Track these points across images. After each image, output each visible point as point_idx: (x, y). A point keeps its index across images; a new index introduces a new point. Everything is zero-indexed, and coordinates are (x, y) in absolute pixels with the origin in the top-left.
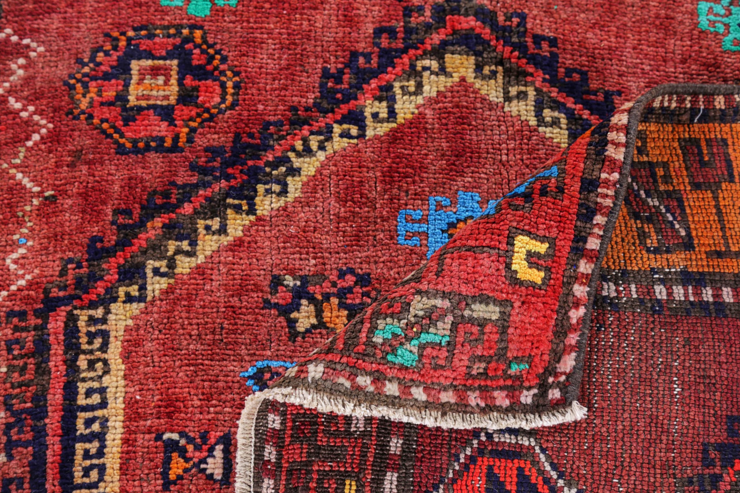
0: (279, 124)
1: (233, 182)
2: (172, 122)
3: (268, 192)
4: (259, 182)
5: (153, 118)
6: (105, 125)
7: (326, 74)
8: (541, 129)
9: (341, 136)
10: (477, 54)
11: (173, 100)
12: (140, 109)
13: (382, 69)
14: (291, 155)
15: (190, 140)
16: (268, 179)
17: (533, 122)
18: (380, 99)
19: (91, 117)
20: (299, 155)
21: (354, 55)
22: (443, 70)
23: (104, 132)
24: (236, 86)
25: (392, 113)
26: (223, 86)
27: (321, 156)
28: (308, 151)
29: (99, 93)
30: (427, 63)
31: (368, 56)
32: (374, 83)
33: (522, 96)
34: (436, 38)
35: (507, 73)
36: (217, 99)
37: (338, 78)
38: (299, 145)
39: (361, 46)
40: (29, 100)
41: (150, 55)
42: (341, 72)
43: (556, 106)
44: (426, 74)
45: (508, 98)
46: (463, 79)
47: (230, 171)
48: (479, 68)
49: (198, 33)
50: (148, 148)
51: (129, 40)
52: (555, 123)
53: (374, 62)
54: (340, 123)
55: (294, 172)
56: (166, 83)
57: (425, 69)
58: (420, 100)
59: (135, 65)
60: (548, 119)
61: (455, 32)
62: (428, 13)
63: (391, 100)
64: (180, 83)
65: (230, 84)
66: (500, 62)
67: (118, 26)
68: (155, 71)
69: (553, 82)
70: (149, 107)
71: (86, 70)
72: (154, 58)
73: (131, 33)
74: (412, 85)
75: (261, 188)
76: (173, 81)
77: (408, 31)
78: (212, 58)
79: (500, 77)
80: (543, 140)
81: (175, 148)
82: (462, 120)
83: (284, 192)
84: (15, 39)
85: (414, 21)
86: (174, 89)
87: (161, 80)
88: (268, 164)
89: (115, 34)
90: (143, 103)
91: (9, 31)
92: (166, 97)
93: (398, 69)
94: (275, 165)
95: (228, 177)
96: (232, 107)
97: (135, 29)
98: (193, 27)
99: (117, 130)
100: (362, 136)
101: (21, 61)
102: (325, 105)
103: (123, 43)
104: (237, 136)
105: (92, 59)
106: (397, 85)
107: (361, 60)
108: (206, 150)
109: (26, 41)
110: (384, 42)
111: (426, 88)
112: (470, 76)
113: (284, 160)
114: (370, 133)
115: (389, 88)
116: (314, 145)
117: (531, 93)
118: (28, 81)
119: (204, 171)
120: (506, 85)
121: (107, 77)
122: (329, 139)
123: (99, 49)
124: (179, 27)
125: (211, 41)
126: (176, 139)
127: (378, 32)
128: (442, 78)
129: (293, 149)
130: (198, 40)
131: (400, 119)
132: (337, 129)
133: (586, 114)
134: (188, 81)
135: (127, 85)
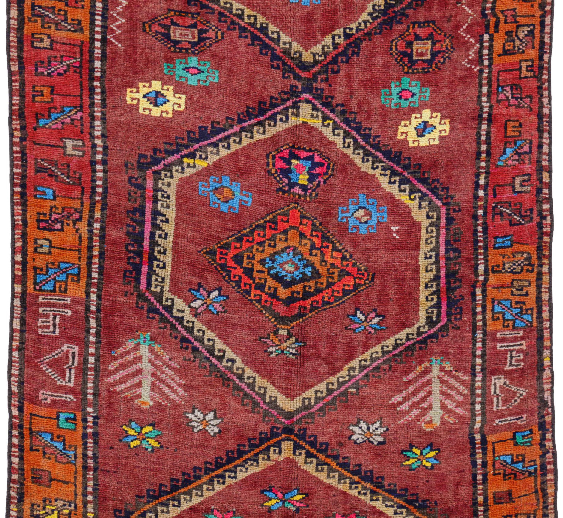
0: (375, 34)
1: (393, 10)
2: (415, 34)
3: (379, 6)
4: (383, 10)
5: (422, 35)
6: (439, 32)
7: (358, 54)
8: (278, 30)
9: (352, 29)
10: (301, 62)
11: (415, 42)
12: (427, 39)
13: (337, 56)
14: (371, 21)
15: (408, 27)
16: (379, 11)
17: (281, 33)
18: (338, 44)
19: (445, 36)
20: (368, 21)
21: (347, 62)
22: (314, 55)
23: (440, 30)
24: (391, 49)
25: (333, 38)
26: (396, 49)
27: (360, 20)
28: (365, 22)
29: (442, 46)
30: (320, 58)
31: (342, 62)
32: (340, 50)
33: (285, 43)
34: (316, 69)
35: (290, 54)
36: (398, 43)
37: (353, 53)
38: (368, 24)
39: (344, 66)
40: (467, 42)
41: (424, 61)
42: (352, 55)
43: (272, 39)
44: (320, 54)
45: (290, 43)
46: (307, 51)
47: (394, 15)
48: (301, 56)
49: (406, 70)
50: (424, 23)
51: (431, 67)
52: (273, 33)
53: (340, 59)
54: (353, 34)
55: (370, 14)
56: (417, 50)
57: (321, 56)
58: (323, 43)
59: (429, 57)
60: (275, 34)
61: (309, 71)
62: (319, 79)
63: (333, 43)
64: (412, 50)
65: (394, 50)
66: (292, 58)
67: (435, 73)
68: (422, 54)
69: (273, 49)
70: (423, 40)
71: (447, 55)
72: (422, 60)
73: (431, 70)
74: (326, 49)
75: (382, 7)
76: (415, 50)
77: (326, 72)
78: (401, 60)
79: (292, 52)
80: (277, 26)
81: (414, 24)
82: (307, 34)
83: (374, 6)
84: (473, 67)
85: (324, 76)
86: (415, 47)
87: (419, 51)
88: (380, 17)
89: (436, 70)
90: (426, 41)
91: (475, 70)
92: (417, 44)
93: (331, 55)
94: (377, 17)
95: (394, 12)
96: (393, 40)
97: (429, 71)
98: (407, 73)
99: (435, 30)
100: (345, 29)
101: (470, 58)
102: (358, 41)
103: (434, 66)
104: (391, 28)
105: (445, 59)
106: (331, 49)
107: (344, 60)
108: (402, 23)
109: (469, 66)
110: (336, 67)
111: (321, 47)
112: (304, 53)
113: (374, 19)
114: (342, 30)
115: (335, 48)
116: (363, 24)
117: (281, 44)
118: (468, 50)
119: (403, 14)
120: (290, 48)
121: (439, 52)
122: (357, 27)
123: (442, 63)
124: (413, 73)
125: (401, 67)
126: (414, 27)
127: (338, 72)
128: (314, 52)
129: (371, 23)
130: (406, 67)
131: (330, 35)
132: (354, 31)
133: (262, 36)
134: (409, 51)
135: (432, 49)
